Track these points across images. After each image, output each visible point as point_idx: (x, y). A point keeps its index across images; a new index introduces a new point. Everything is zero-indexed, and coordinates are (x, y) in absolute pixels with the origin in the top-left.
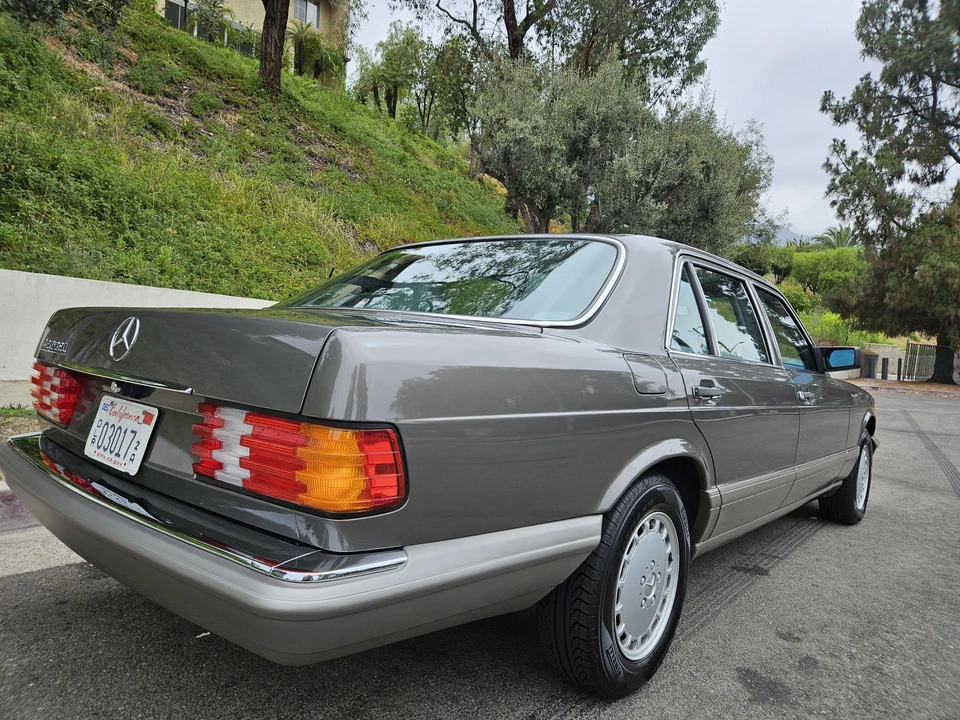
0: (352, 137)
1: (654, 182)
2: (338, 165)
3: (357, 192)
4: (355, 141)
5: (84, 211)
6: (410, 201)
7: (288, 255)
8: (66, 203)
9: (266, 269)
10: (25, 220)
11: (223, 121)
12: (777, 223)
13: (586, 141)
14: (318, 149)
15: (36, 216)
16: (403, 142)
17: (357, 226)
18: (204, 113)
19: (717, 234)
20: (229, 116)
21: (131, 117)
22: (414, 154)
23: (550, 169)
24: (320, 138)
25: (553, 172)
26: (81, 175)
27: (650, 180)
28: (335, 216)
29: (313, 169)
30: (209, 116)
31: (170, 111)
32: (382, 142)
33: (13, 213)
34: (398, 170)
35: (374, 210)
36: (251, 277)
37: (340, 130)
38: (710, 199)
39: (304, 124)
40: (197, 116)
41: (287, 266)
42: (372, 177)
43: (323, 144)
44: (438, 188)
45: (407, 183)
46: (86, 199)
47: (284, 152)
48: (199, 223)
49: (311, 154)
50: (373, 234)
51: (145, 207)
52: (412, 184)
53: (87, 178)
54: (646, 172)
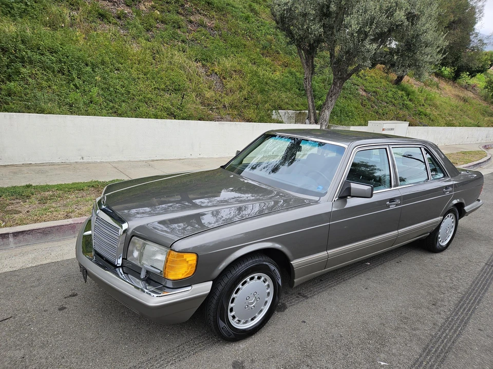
0: (218, 8)
1: (370, 31)
2: (205, 27)
3: (213, 43)
4: (220, 10)
5: (53, 72)
6: (245, 45)
7: (163, 86)
8: (45, 68)
9: (149, 96)
10: (23, 79)
11: (143, 7)
12: (485, 41)
13: (328, 7)
14: (196, 18)
15: (30, 76)
16: (250, 6)
17: (208, 65)
18: (133, 3)
19: (416, 60)
20: (146, 4)
21: (90, 12)
22: (256, 13)
23: (305, 27)
24: (198, 11)
25: (307, 28)
26: (53, 51)
27: (367, 29)
28: (196, 60)
29: (189, 32)
30: (136, 5)
31: (114, 5)
32: (237, 8)
33: (18, 76)
34: (242, 25)
35: (221, 54)
36: (140, 101)
37: (211, 4)
38: (413, 37)
39: (189, 3)
40: (129, 6)
41: (162, 93)
42: (224, 32)
43: (200, 14)
44: (266, 34)
45: (247, 33)
46: (54, 65)
47: (174, 23)
48: (116, 72)
49: (191, 22)
50: (217, 69)
51: (87, 65)
52: (249, 34)
53: (56, 52)
54: (365, 25)
